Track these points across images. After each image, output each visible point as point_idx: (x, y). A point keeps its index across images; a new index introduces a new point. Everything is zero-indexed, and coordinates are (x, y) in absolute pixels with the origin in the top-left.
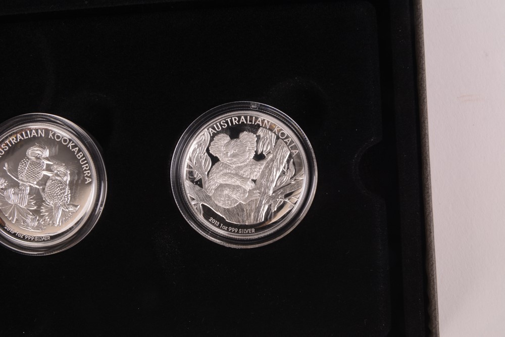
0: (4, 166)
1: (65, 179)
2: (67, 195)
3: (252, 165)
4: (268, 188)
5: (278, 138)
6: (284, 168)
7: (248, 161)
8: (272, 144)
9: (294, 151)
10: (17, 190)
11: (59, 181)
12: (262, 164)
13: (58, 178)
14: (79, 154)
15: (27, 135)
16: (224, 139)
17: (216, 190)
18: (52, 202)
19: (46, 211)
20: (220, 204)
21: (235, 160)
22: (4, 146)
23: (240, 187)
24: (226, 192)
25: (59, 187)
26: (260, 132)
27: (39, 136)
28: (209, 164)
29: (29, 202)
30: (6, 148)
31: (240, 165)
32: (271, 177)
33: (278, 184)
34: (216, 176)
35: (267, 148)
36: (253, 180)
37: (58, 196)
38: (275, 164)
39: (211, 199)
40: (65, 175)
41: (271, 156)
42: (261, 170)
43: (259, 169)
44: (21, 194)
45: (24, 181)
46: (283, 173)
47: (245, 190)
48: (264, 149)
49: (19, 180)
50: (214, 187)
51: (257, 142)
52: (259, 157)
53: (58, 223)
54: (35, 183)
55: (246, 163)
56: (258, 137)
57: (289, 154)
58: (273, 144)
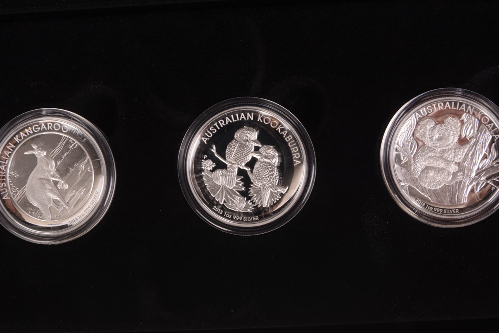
0: (212, 148)
1: (274, 161)
2: (275, 177)
3: (455, 149)
4: (471, 170)
5: (480, 123)
6: (486, 151)
7: (452, 145)
8: (474, 129)
9: (495, 136)
10: (224, 171)
11: (268, 163)
12: (466, 148)
13: (267, 160)
14: (288, 137)
15: (235, 118)
16: (430, 124)
17: (422, 172)
18: (260, 184)
19: (255, 193)
20: (426, 186)
21: (441, 143)
22: (212, 129)
23: (445, 169)
24: (431, 174)
25: (268, 168)
26: (464, 117)
27: (248, 119)
28: (415, 147)
29: (237, 183)
30: (214, 131)
31: (444, 148)
32: (474, 160)
33: (480, 167)
34: (422, 158)
35: (470, 133)
36: (456, 163)
37: (266, 178)
38: (478, 147)
40: (273, 157)
41: (474, 140)
42: (464, 154)
43: (463, 152)
44: (229, 176)
45: (232, 163)
46: (485, 157)
47: (449, 173)
48: (468, 134)
49: (227, 162)
50: (420, 169)
52: (462, 141)
53: (266, 203)
54: (243, 164)
55: (450, 147)
56: (462, 122)
57: (491, 137)
58: (476, 129)
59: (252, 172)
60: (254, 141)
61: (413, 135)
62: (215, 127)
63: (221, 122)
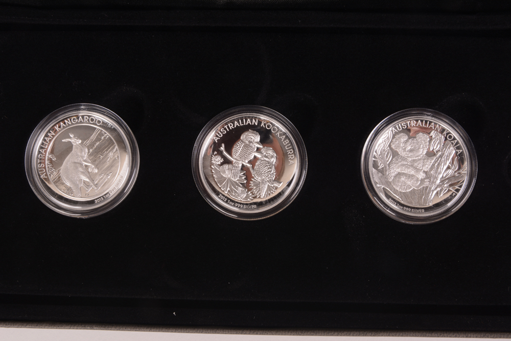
0: (222, 146)
1: (272, 160)
2: (273, 173)
3: (425, 159)
4: (437, 178)
5: (446, 139)
6: (450, 163)
7: (421, 156)
8: (441, 144)
9: (458, 151)
10: (230, 166)
11: (267, 161)
12: (433, 159)
13: (267, 159)
14: (286, 141)
15: (243, 123)
16: (404, 138)
17: (395, 177)
18: (260, 178)
19: (254, 186)
20: (398, 189)
21: (412, 154)
22: (223, 130)
23: (414, 176)
24: (403, 179)
25: (267, 166)
26: (433, 134)
27: (253, 124)
28: (390, 156)
29: (240, 177)
30: (224, 132)
31: (415, 158)
32: (439, 170)
33: (444, 176)
34: (396, 166)
35: (437, 147)
36: (424, 171)
37: (265, 173)
38: (443, 159)
39: (391, 184)
40: (272, 157)
41: (440, 153)
42: (431, 164)
43: (430, 163)
44: (234, 170)
45: (237, 160)
46: (448, 168)
47: (418, 179)
48: (435, 148)
49: (233, 158)
50: (393, 175)
51: (430, 142)
52: (430, 154)
53: (263, 195)
54: (247, 161)
55: (419, 158)
56: (431, 138)
57: (454, 152)
58: (442, 144)
59: (253, 167)
60: (257, 143)
61: (390, 146)
62: (225, 129)
63: (231, 125)
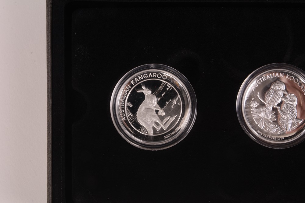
1: (294, 103)
2: (295, 113)
10: (264, 109)
11: (291, 104)
13: (291, 103)
15: (272, 76)
18: (286, 117)
19: (282, 123)
25: (291, 108)
30: (259, 83)
37: (290, 113)
40: (294, 101)
44: (267, 111)
45: (269, 104)
49: (266, 103)
53: (289, 129)
54: (276, 105)
60: (283, 90)
